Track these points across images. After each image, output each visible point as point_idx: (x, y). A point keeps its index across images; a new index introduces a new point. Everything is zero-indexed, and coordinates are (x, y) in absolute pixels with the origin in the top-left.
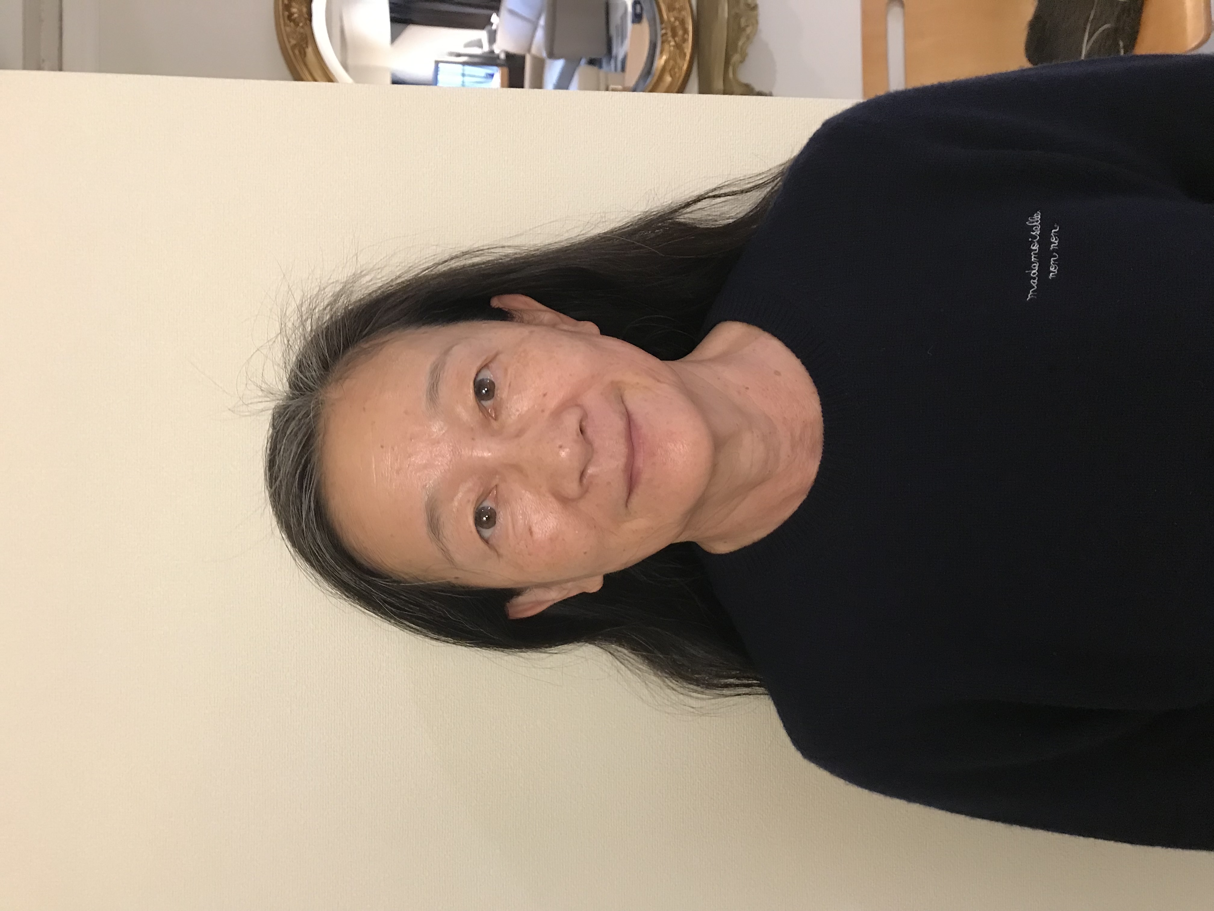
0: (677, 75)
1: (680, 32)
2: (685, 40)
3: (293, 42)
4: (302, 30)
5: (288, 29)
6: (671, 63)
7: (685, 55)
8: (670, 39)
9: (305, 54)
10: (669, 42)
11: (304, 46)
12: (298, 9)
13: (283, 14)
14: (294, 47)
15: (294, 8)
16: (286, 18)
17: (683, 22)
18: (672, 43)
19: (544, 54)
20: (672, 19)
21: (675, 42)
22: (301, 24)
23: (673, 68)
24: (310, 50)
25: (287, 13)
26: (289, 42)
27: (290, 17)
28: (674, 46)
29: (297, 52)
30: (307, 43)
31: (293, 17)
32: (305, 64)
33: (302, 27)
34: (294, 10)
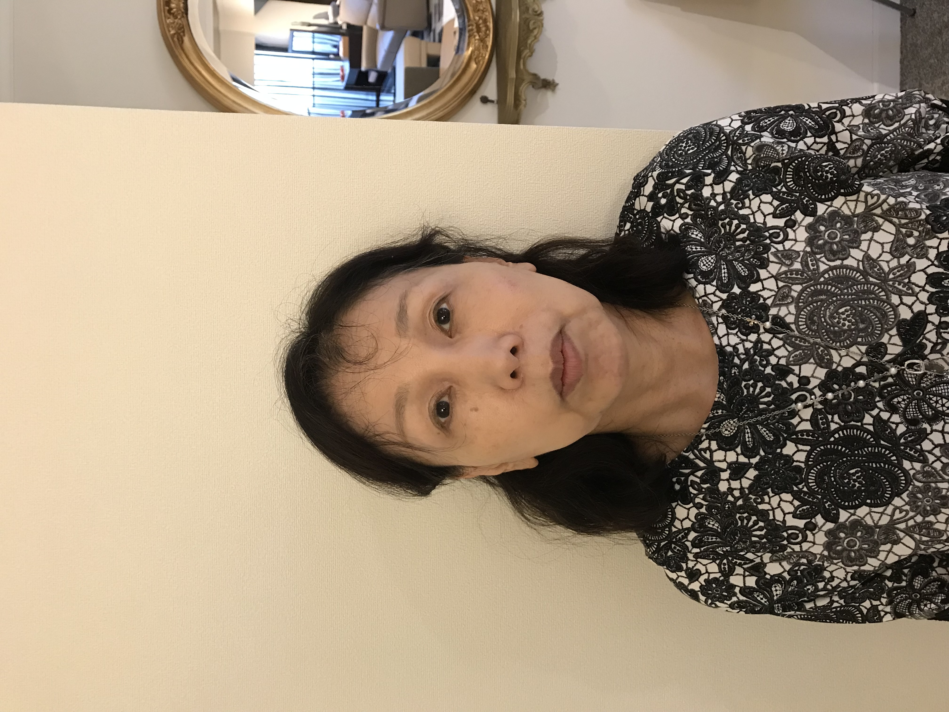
0: (481, 63)
1: (484, 29)
2: (487, 35)
3: (172, 32)
4: (180, 22)
5: (168, 21)
6: (476, 53)
7: (487, 46)
8: (476, 34)
9: (183, 41)
10: (475, 36)
11: (182, 34)
12: (177, 5)
13: (164, 9)
14: (173, 36)
15: (174, 4)
16: (166, 12)
17: (485, 21)
18: (477, 37)
19: (378, 27)
20: (477, 18)
21: (479, 36)
22: (179, 17)
23: (478, 57)
24: (186, 39)
25: (167, 8)
26: (169, 31)
27: (169, 11)
28: (478, 40)
29: (175, 39)
30: (184, 32)
31: (172, 12)
32: (183, 49)
33: (180, 19)
34: (173, 5)
